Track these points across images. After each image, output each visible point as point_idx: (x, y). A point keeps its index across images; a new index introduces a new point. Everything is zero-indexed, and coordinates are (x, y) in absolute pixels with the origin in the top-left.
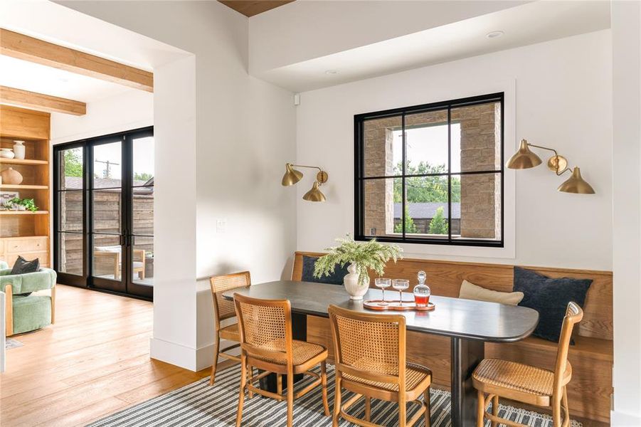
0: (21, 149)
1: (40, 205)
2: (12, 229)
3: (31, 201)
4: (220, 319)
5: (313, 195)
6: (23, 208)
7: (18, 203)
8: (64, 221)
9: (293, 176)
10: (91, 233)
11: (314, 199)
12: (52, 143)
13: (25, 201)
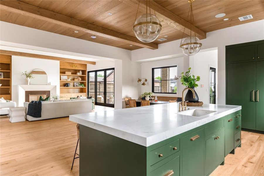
0: (81, 72)
1: (85, 86)
2: (79, 91)
3: (83, 85)
4: (126, 105)
5: (143, 84)
6: (81, 86)
7: (80, 85)
8: (89, 89)
9: (140, 80)
10: (97, 92)
11: (144, 85)
12: (87, 71)
13: (82, 85)
